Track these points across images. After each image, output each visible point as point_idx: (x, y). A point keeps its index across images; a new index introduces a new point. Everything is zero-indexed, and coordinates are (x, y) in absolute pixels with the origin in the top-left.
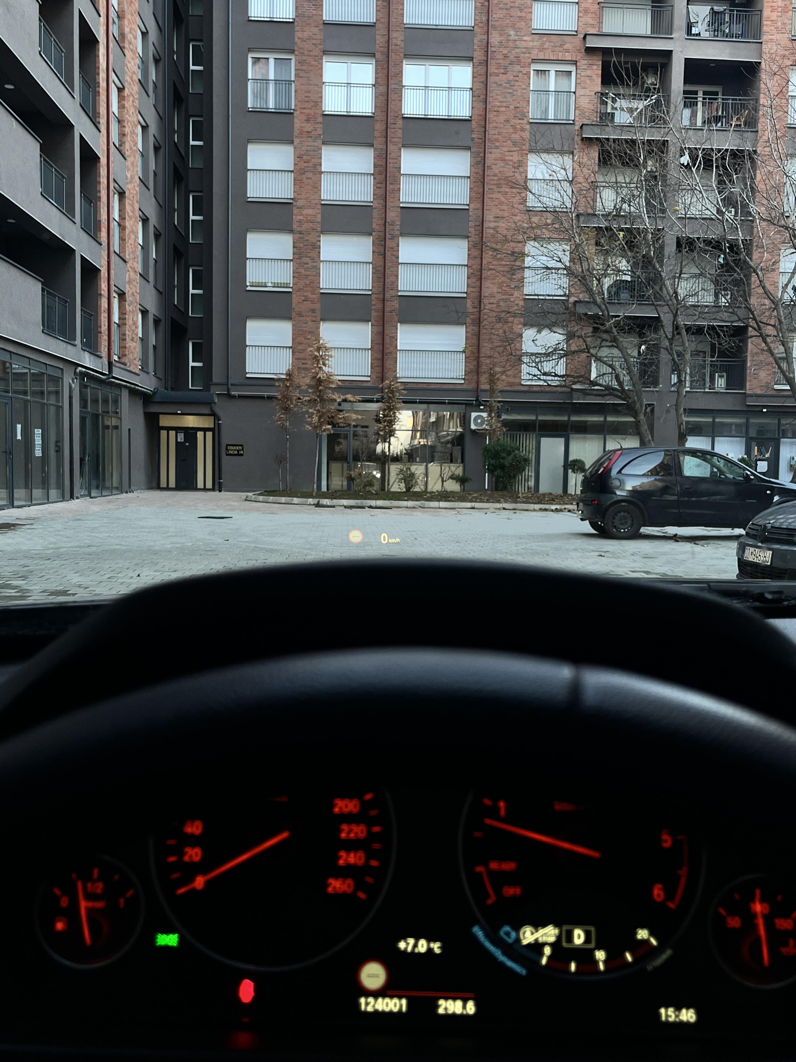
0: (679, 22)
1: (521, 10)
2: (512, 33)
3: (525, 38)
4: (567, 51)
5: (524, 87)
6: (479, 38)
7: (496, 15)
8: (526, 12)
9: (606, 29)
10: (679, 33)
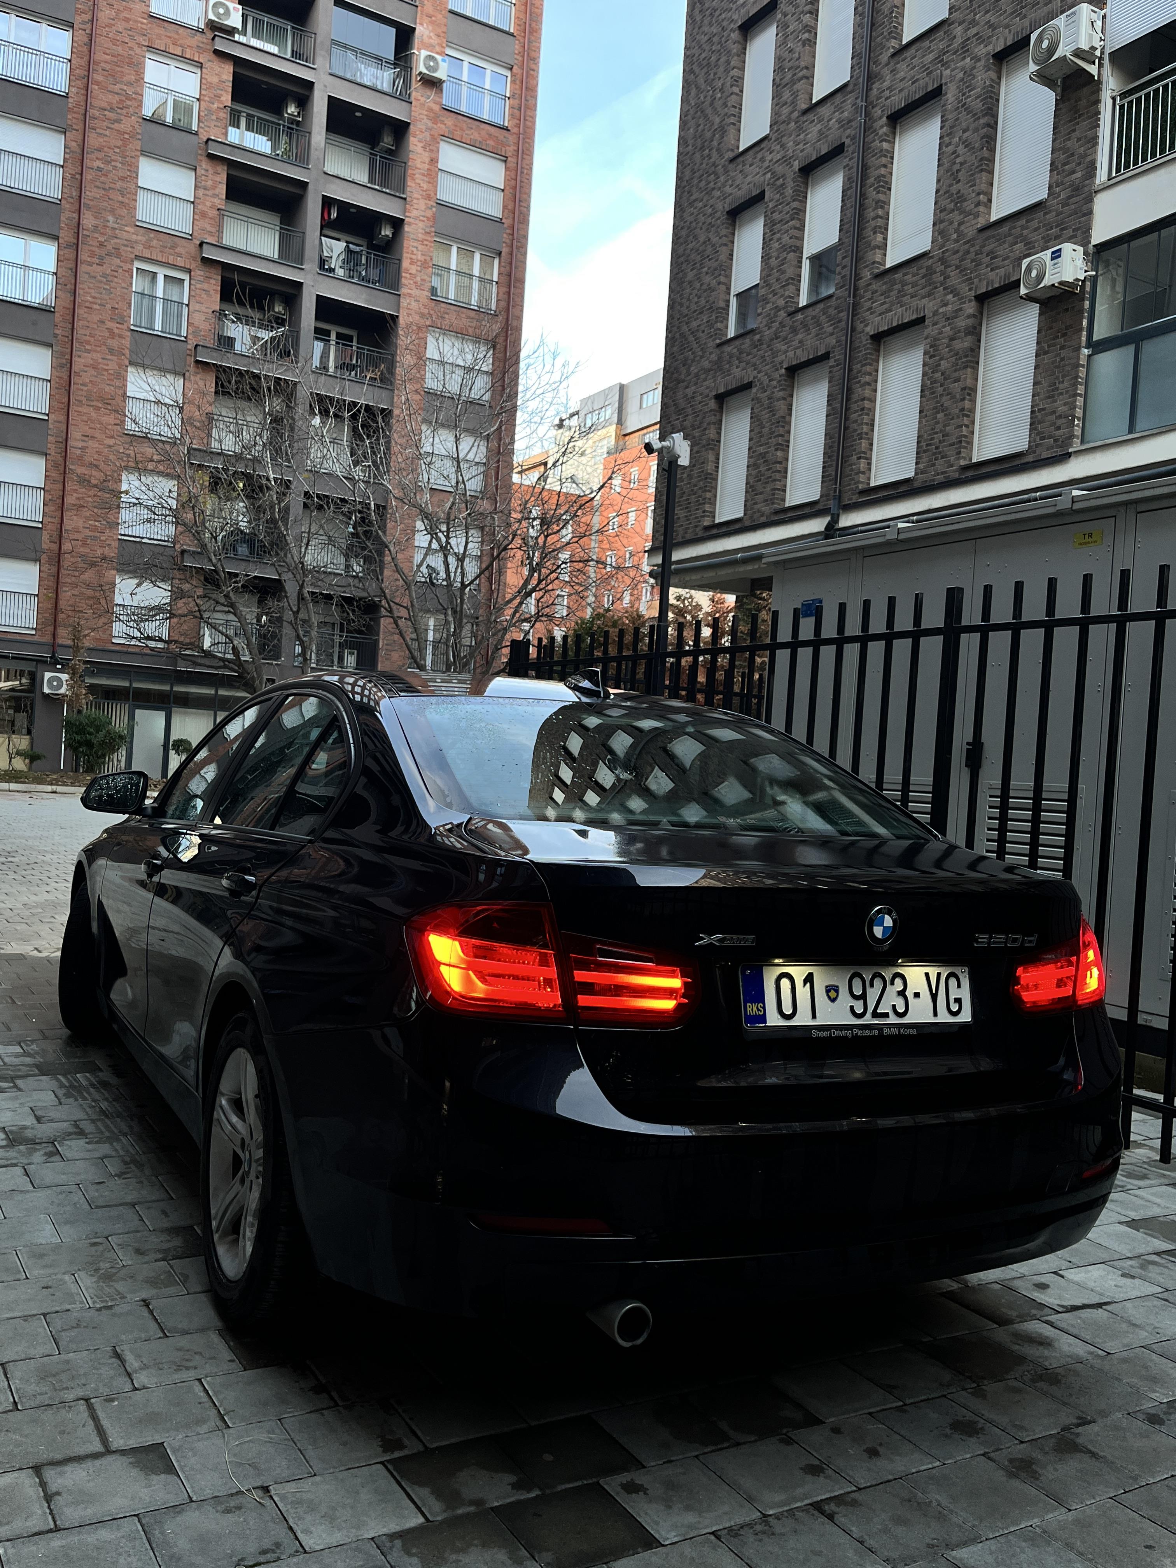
0: (311, 253)
1: (123, 195)
2: (111, 218)
3: (127, 228)
4: (180, 255)
5: (124, 285)
6: (67, 215)
7: (91, 193)
8: (129, 199)
9: (227, 241)
10: (311, 265)
